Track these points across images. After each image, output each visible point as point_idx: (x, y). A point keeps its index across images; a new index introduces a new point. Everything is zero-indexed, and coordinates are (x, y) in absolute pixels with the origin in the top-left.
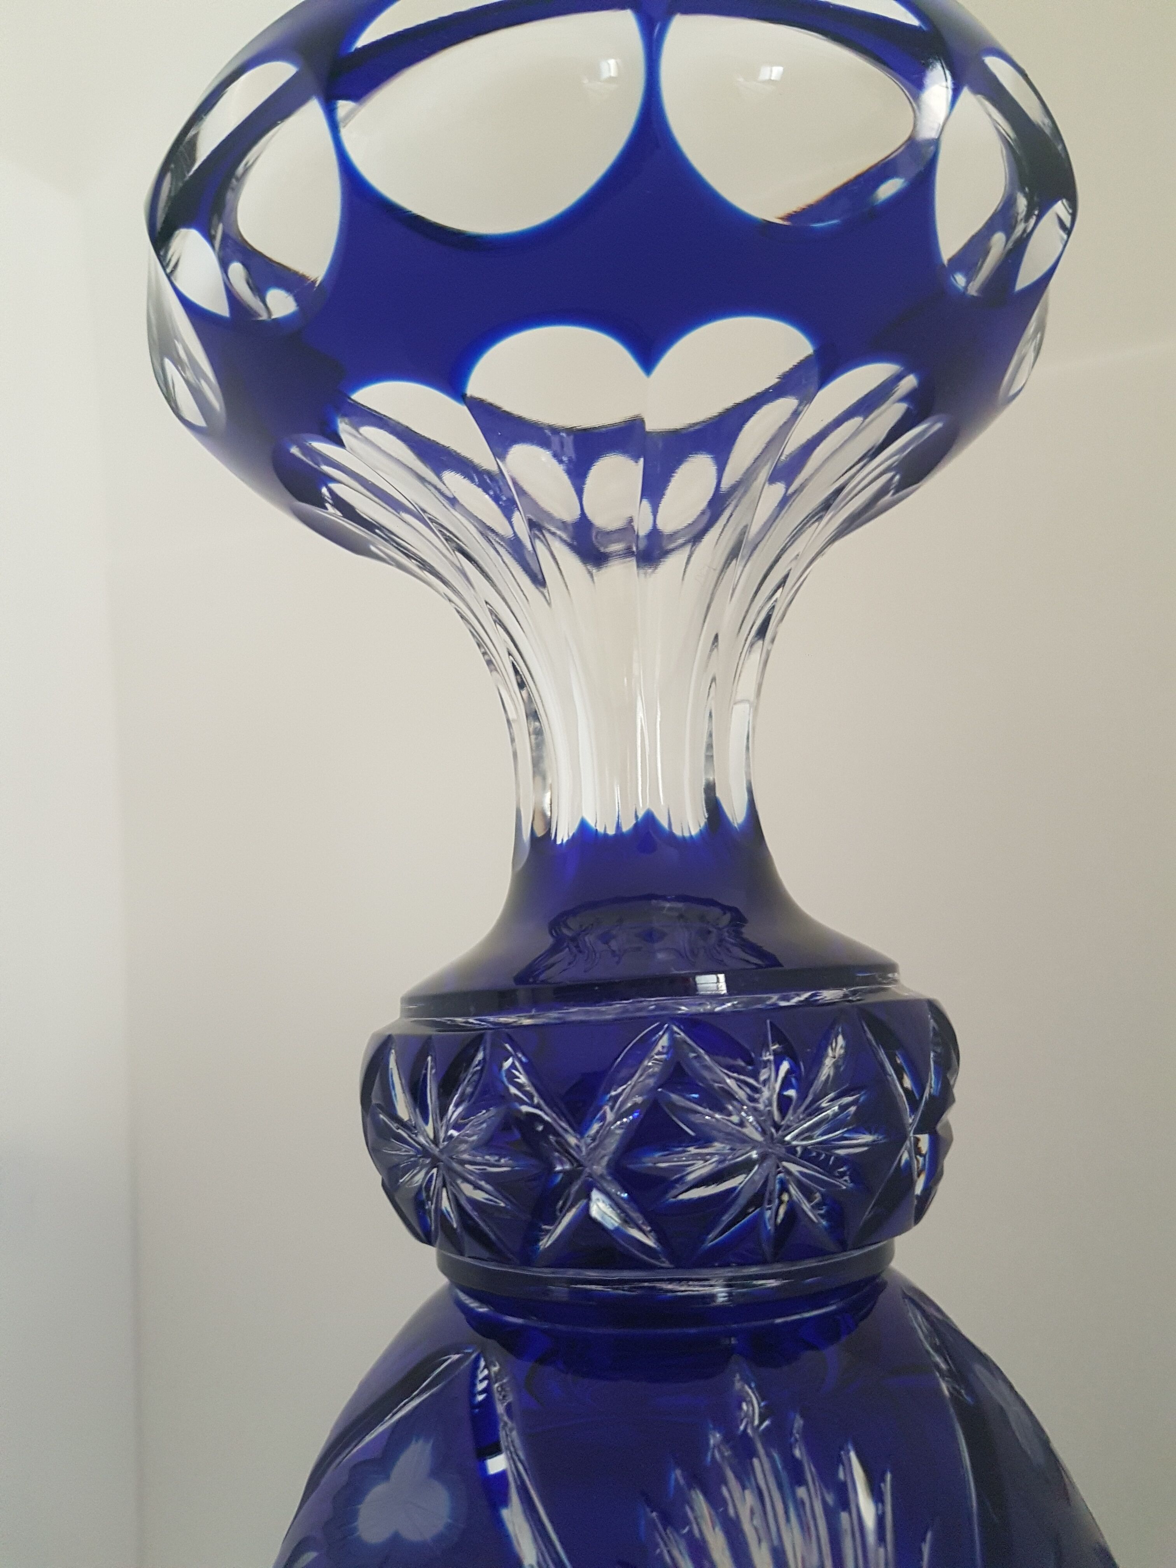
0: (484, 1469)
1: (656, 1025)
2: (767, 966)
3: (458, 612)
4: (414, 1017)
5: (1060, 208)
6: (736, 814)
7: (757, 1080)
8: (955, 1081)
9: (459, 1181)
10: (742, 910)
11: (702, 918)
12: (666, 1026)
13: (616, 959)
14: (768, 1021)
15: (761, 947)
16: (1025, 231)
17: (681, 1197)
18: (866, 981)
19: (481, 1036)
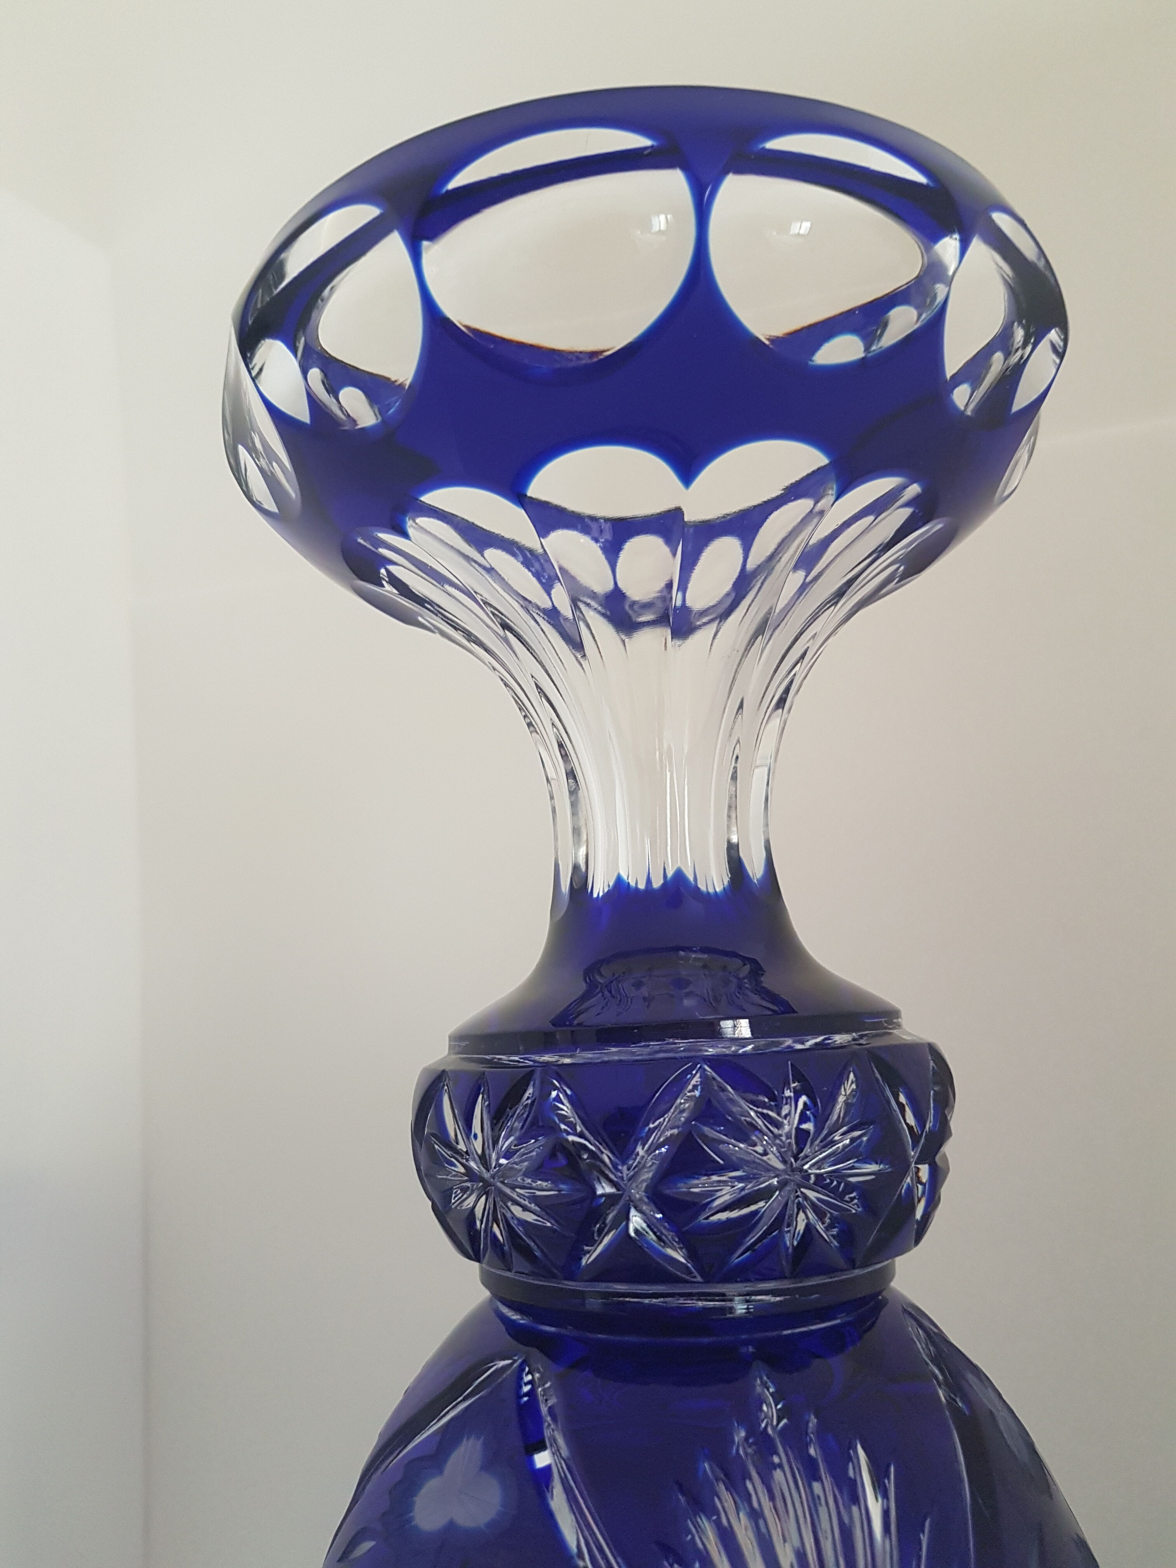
0: (532, 1463)
1: (690, 1065)
2: (783, 1013)
3: (502, 680)
4: (461, 1054)
5: (1054, 335)
6: (755, 869)
7: (779, 1114)
8: (951, 1117)
9: (509, 1204)
10: (760, 962)
11: (724, 968)
12: (699, 1066)
13: (646, 1004)
14: (789, 1062)
15: (779, 995)
16: (1021, 358)
17: (712, 1218)
18: (876, 1026)
19: (532, 1072)
